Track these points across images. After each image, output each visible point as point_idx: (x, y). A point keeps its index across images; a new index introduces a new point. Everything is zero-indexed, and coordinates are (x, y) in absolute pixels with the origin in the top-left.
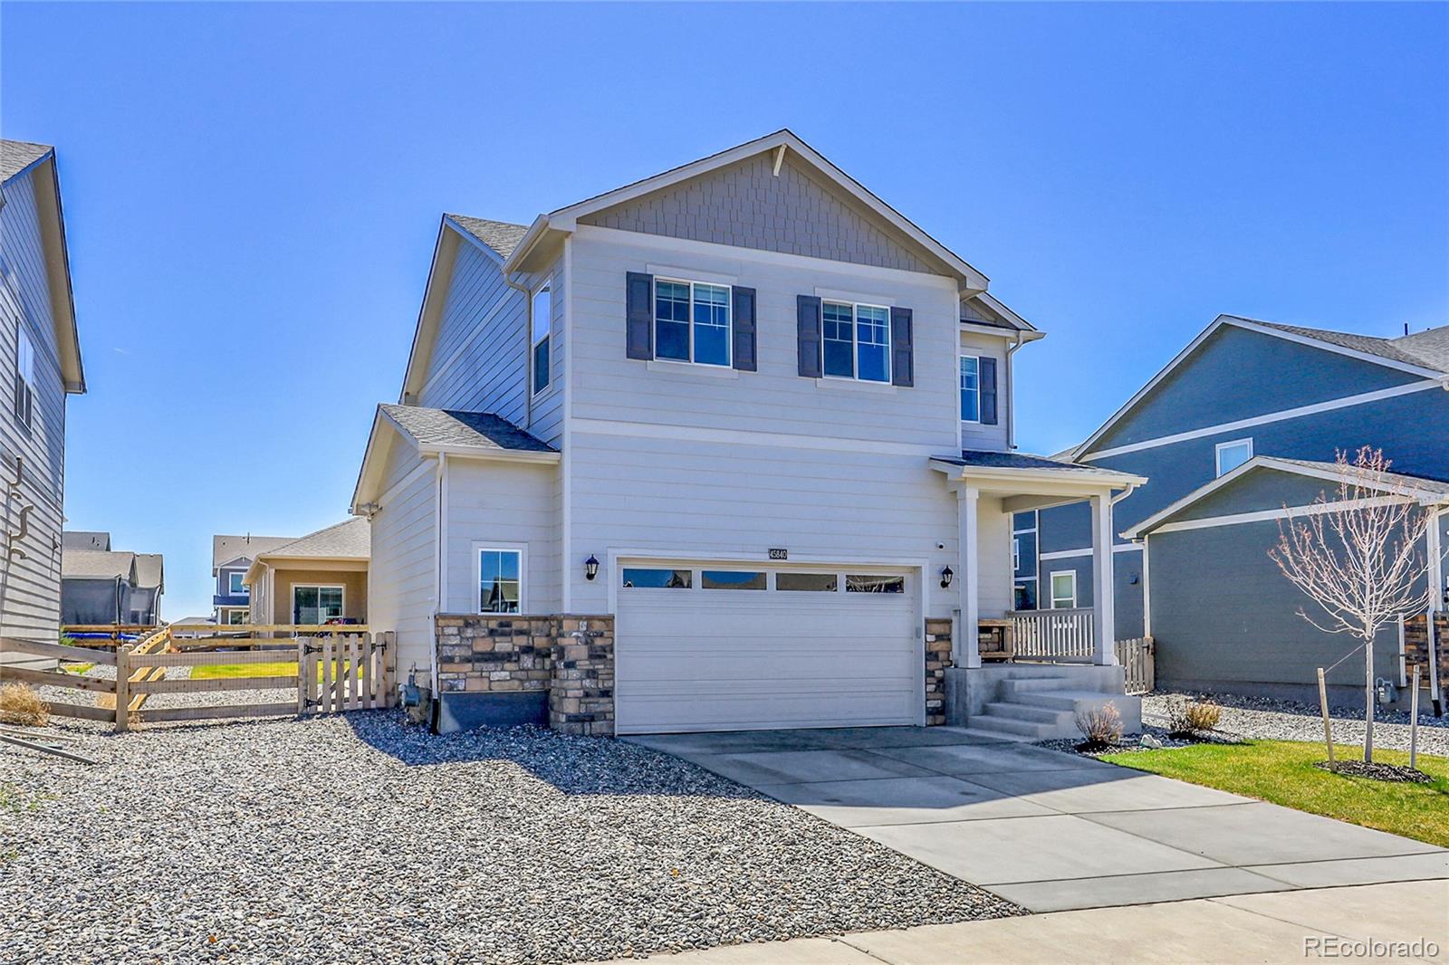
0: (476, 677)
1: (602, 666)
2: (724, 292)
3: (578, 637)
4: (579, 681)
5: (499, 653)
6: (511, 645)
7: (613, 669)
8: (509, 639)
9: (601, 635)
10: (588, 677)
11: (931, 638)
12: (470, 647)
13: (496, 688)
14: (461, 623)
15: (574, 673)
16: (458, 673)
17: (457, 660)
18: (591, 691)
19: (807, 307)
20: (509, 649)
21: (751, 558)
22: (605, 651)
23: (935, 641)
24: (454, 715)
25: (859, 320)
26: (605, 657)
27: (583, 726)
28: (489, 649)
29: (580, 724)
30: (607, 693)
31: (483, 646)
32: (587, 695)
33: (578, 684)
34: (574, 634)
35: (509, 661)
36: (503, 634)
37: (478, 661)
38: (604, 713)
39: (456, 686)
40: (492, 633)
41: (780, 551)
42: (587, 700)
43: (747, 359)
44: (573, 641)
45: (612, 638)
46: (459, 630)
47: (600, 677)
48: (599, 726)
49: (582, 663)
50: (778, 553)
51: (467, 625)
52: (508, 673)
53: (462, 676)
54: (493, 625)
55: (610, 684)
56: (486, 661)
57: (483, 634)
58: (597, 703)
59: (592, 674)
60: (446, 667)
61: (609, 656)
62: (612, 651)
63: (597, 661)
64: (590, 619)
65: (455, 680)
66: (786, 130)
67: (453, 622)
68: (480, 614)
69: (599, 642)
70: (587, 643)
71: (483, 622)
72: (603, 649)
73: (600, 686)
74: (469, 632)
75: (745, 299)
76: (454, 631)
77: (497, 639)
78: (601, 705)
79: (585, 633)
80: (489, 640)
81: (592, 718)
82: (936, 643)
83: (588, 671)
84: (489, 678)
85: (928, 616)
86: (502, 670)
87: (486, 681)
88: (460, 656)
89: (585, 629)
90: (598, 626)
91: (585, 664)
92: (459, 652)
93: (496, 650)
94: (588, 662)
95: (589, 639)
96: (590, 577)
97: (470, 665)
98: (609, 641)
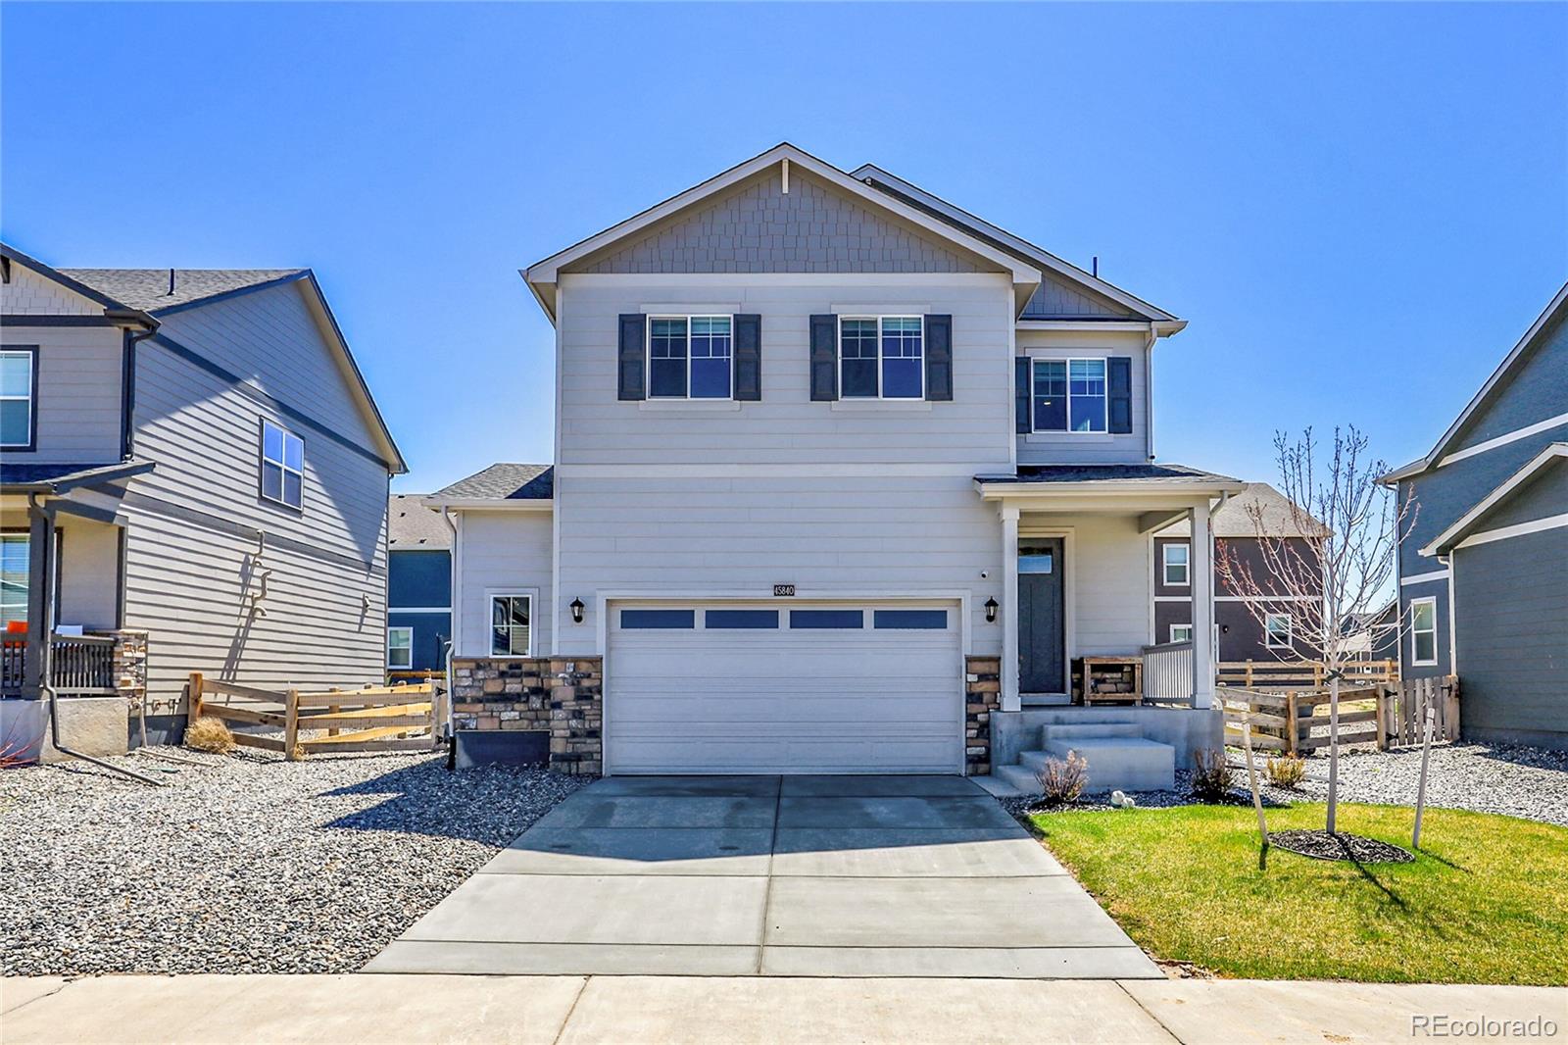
0: (487, 717)
1: (589, 707)
2: (717, 322)
3: (564, 678)
4: (566, 722)
5: (509, 693)
6: (520, 686)
7: (601, 709)
8: (519, 680)
9: (589, 676)
10: (574, 717)
11: (972, 678)
12: (481, 688)
13: (506, 728)
14: (473, 665)
15: (559, 714)
16: (470, 713)
17: (469, 700)
18: (578, 732)
19: (821, 326)
20: (519, 691)
21: (755, 595)
22: (591, 692)
23: (978, 682)
24: (468, 751)
25: (884, 333)
26: (592, 698)
27: (570, 766)
28: (499, 690)
29: (566, 764)
30: (595, 734)
31: (494, 687)
32: (574, 735)
33: (564, 724)
34: (560, 675)
35: (518, 702)
36: (513, 676)
37: (488, 701)
38: (591, 753)
39: (467, 725)
40: (502, 674)
41: (786, 587)
42: (575, 740)
43: (749, 387)
44: (560, 682)
45: (601, 679)
46: (471, 672)
47: (587, 717)
48: (584, 766)
49: (567, 703)
50: (784, 590)
51: (479, 667)
52: (517, 713)
53: (474, 716)
54: (503, 667)
55: (598, 724)
56: (496, 701)
57: (492, 676)
58: (585, 743)
59: (578, 714)
60: (459, 707)
61: (597, 697)
62: (600, 692)
63: (584, 702)
64: (576, 660)
65: (466, 719)
66: (785, 143)
67: (465, 665)
68: (492, 656)
69: (586, 683)
70: (573, 684)
71: (494, 665)
72: (590, 689)
73: (587, 726)
74: (481, 674)
75: (748, 327)
76: (467, 673)
77: (508, 681)
78: (590, 745)
79: (571, 675)
80: (500, 681)
81: (578, 758)
82: (980, 684)
83: (574, 711)
84: (499, 717)
85: (969, 653)
86: (513, 710)
87: (496, 721)
88: (472, 698)
89: (572, 670)
90: (584, 667)
91: (571, 705)
92: (470, 693)
93: (507, 691)
94: (574, 703)
95: (575, 680)
96: (578, 619)
97: (481, 705)
98: (597, 683)
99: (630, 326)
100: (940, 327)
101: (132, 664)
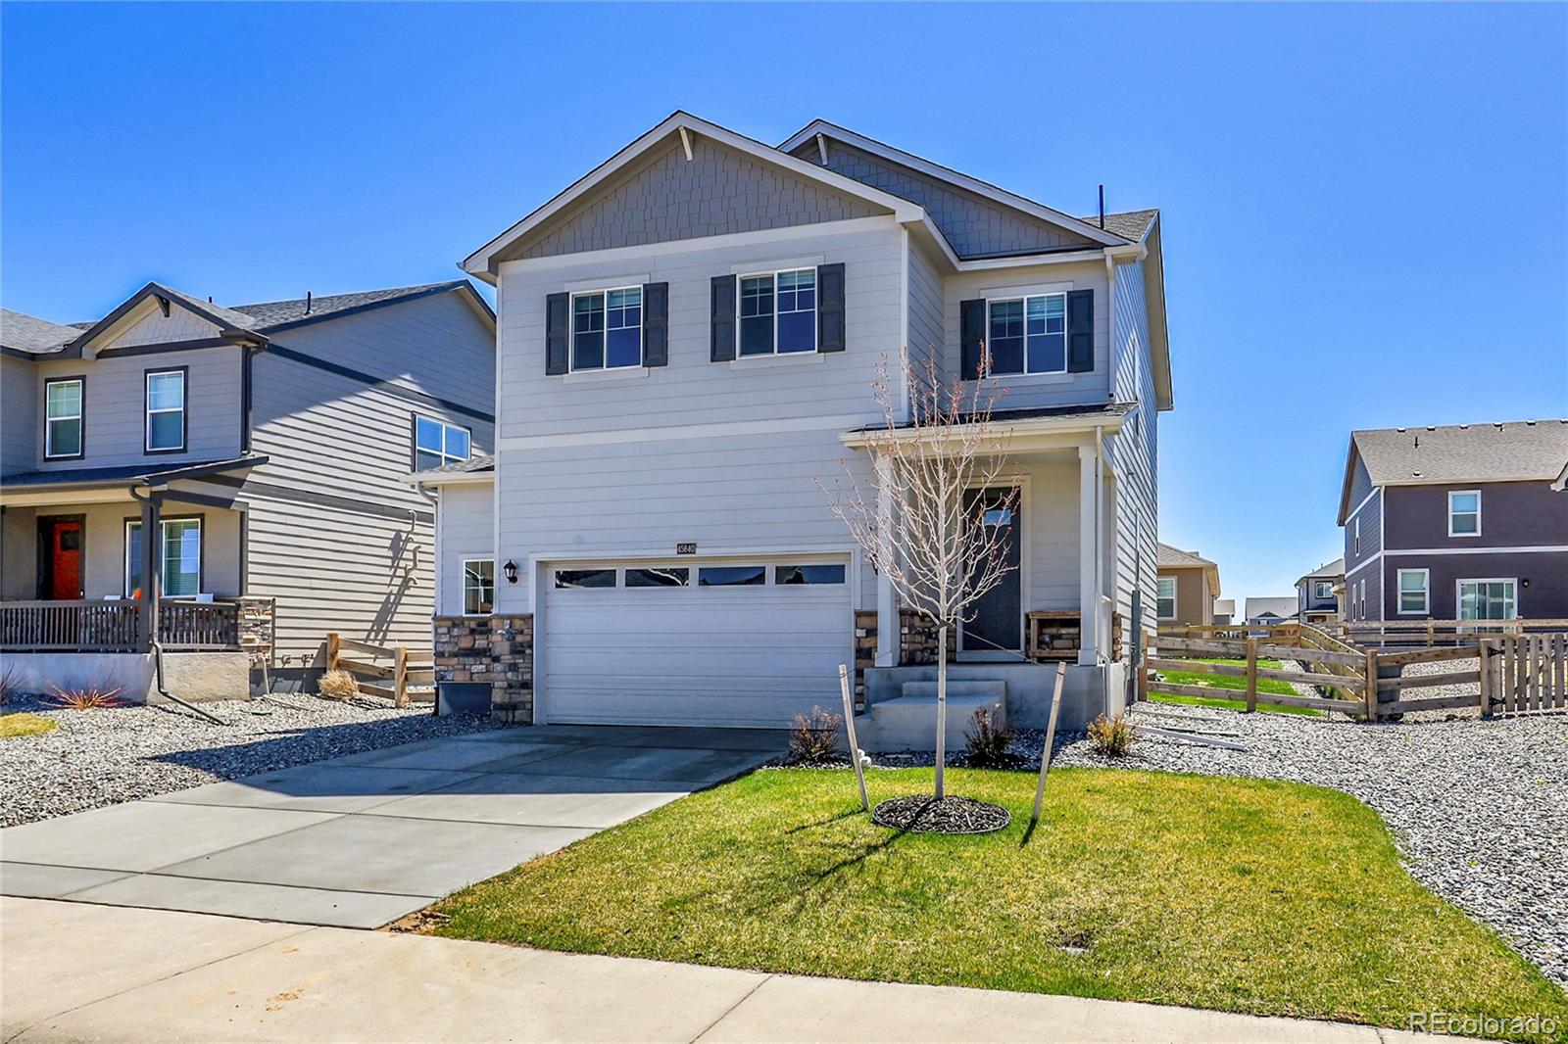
0: (461, 670)
1: (521, 661)
2: (631, 293)
3: (502, 634)
4: (503, 674)
5: (479, 649)
6: (485, 642)
7: (532, 663)
8: (485, 637)
9: (522, 632)
10: (510, 670)
11: (861, 633)
12: (456, 643)
13: (477, 679)
14: (450, 623)
15: (498, 667)
16: (447, 666)
17: (446, 655)
18: (513, 683)
19: (721, 287)
20: (485, 646)
21: (661, 554)
22: (522, 646)
23: (867, 636)
24: (448, 700)
25: (780, 289)
26: (524, 652)
27: (507, 714)
28: (470, 645)
29: (504, 713)
30: (527, 685)
31: (466, 643)
32: (510, 686)
33: (502, 676)
34: (499, 632)
35: (485, 656)
36: (481, 633)
37: (463, 655)
38: (524, 703)
39: (445, 676)
40: (473, 632)
41: (688, 545)
42: (512, 691)
43: (657, 356)
44: (499, 638)
45: (532, 635)
46: (449, 630)
47: (520, 670)
48: (519, 715)
49: (505, 657)
50: (687, 548)
51: (455, 625)
52: (484, 667)
53: (451, 668)
54: (473, 625)
55: (528, 676)
56: (467, 656)
57: (465, 633)
58: (519, 693)
59: (513, 667)
60: (439, 661)
61: (528, 651)
62: (531, 647)
63: (517, 656)
64: (511, 618)
65: (445, 671)
66: (679, 111)
67: (443, 623)
68: (464, 615)
69: (519, 639)
70: (509, 640)
71: (466, 623)
72: (521, 644)
73: (520, 678)
74: (456, 632)
75: (657, 295)
76: (445, 630)
77: (477, 637)
78: (523, 696)
79: (507, 631)
80: (471, 638)
81: (514, 707)
82: (868, 639)
83: (510, 665)
84: (470, 670)
85: (858, 608)
86: (481, 664)
87: (468, 673)
88: (449, 652)
89: (508, 627)
90: (518, 623)
91: (507, 658)
92: (447, 648)
93: (476, 646)
94: (510, 657)
95: (511, 636)
96: (513, 579)
97: (456, 659)
98: (528, 638)
99: (556, 304)
100: (832, 277)
101: (257, 625)
